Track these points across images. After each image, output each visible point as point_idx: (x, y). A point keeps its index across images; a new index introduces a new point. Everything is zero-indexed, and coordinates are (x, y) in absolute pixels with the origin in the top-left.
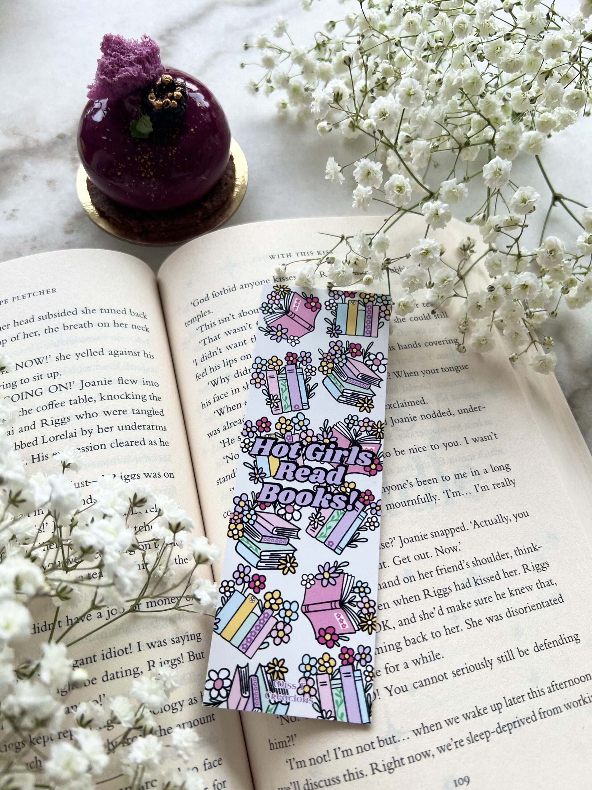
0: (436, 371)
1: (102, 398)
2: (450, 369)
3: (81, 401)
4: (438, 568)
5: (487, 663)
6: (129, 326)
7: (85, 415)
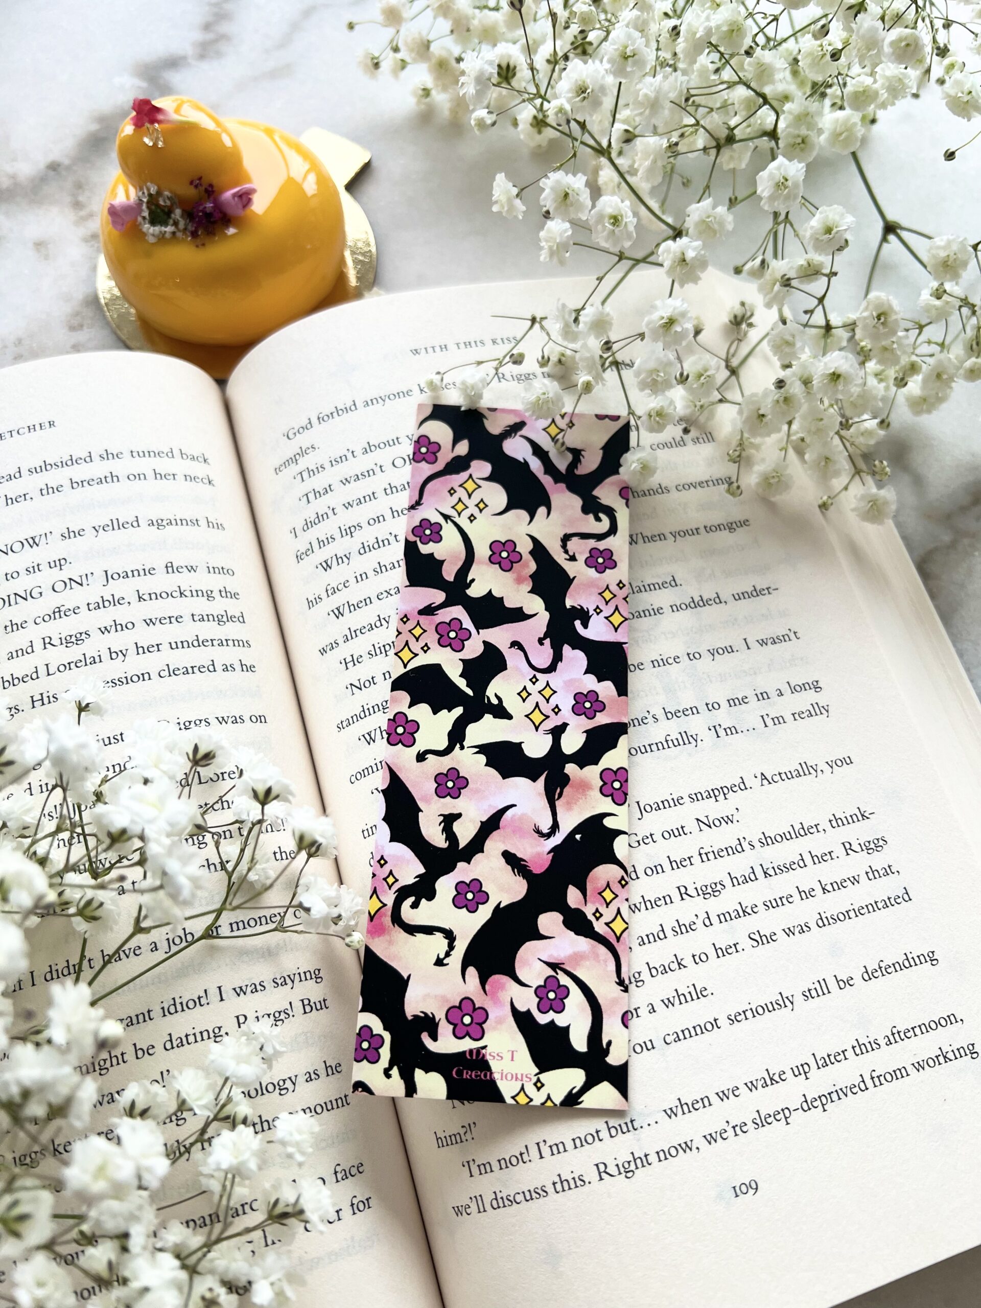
0: (695, 532)
1: (140, 598)
2: (719, 527)
3: (107, 604)
4: (702, 851)
5: (786, 1000)
6: (180, 477)
7: (114, 627)
